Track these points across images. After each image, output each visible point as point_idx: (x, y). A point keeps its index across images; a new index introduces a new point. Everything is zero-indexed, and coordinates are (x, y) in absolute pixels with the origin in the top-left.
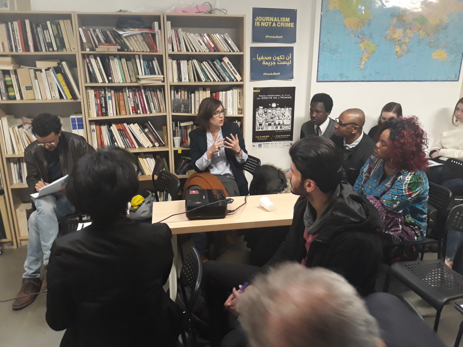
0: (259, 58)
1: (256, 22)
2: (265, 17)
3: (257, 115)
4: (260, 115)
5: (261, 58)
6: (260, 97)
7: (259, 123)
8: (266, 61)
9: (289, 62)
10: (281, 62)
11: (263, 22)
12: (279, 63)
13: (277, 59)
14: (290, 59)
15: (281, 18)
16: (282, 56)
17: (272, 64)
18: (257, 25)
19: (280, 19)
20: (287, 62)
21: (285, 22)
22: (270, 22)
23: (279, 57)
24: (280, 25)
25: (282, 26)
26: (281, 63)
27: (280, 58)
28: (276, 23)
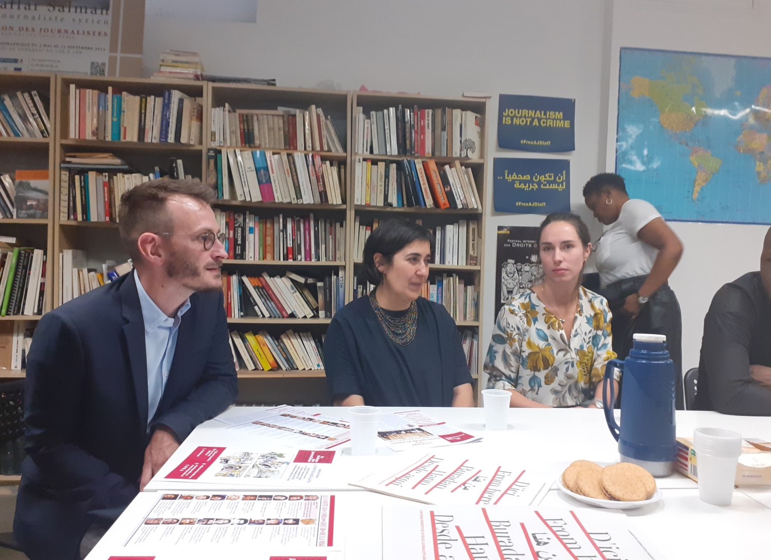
0: (508, 176)
1: (504, 118)
2: (520, 111)
3: (504, 274)
4: (509, 275)
5: (511, 177)
6: (509, 243)
7: (507, 288)
8: (521, 182)
9: (562, 186)
10: (548, 185)
11: (517, 118)
12: (543, 186)
13: (540, 180)
14: (563, 181)
15: (548, 113)
16: (549, 174)
17: (531, 187)
18: (507, 122)
19: (545, 114)
20: (558, 186)
21: (555, 119)
22: (528, 117)
23: (543, 176)
24: (545, 124)
25: (550, 125)
26: (548, 187)
27: (545, 177)
28: (539, 120)
